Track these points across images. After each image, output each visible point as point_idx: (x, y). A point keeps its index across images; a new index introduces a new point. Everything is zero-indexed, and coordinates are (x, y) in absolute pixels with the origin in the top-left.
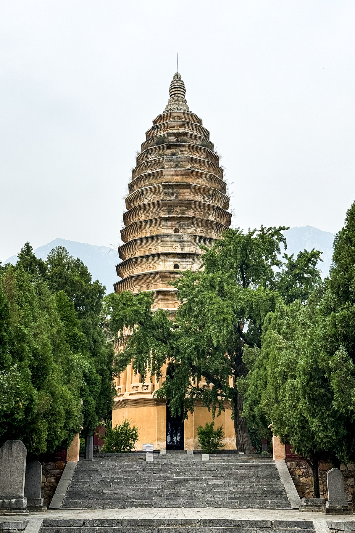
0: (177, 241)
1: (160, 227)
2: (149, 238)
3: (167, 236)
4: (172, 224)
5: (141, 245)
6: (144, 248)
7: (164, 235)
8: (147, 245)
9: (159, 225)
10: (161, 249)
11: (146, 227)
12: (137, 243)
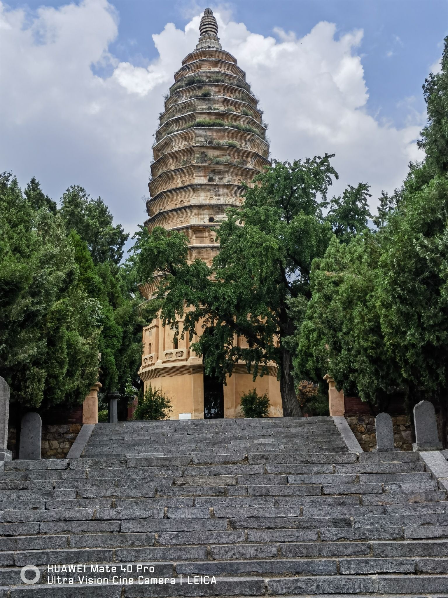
0: (212, 191)
1: (192, 176)
2: (180, 188)
3: (201, 186)
4: (205, 173)
5: (171, 198)
6: (174, 201)
7: (196, 185)
8: (178, 197)
9: (191, 174)
10: (194, 201)
11: (177, 177)
12: (167, 195)
